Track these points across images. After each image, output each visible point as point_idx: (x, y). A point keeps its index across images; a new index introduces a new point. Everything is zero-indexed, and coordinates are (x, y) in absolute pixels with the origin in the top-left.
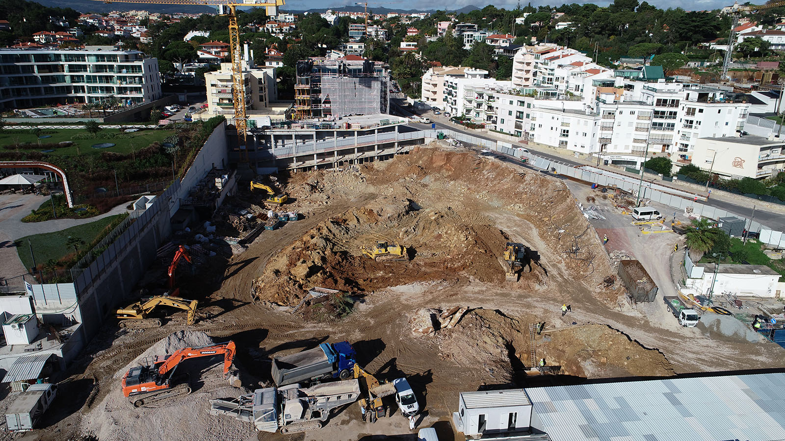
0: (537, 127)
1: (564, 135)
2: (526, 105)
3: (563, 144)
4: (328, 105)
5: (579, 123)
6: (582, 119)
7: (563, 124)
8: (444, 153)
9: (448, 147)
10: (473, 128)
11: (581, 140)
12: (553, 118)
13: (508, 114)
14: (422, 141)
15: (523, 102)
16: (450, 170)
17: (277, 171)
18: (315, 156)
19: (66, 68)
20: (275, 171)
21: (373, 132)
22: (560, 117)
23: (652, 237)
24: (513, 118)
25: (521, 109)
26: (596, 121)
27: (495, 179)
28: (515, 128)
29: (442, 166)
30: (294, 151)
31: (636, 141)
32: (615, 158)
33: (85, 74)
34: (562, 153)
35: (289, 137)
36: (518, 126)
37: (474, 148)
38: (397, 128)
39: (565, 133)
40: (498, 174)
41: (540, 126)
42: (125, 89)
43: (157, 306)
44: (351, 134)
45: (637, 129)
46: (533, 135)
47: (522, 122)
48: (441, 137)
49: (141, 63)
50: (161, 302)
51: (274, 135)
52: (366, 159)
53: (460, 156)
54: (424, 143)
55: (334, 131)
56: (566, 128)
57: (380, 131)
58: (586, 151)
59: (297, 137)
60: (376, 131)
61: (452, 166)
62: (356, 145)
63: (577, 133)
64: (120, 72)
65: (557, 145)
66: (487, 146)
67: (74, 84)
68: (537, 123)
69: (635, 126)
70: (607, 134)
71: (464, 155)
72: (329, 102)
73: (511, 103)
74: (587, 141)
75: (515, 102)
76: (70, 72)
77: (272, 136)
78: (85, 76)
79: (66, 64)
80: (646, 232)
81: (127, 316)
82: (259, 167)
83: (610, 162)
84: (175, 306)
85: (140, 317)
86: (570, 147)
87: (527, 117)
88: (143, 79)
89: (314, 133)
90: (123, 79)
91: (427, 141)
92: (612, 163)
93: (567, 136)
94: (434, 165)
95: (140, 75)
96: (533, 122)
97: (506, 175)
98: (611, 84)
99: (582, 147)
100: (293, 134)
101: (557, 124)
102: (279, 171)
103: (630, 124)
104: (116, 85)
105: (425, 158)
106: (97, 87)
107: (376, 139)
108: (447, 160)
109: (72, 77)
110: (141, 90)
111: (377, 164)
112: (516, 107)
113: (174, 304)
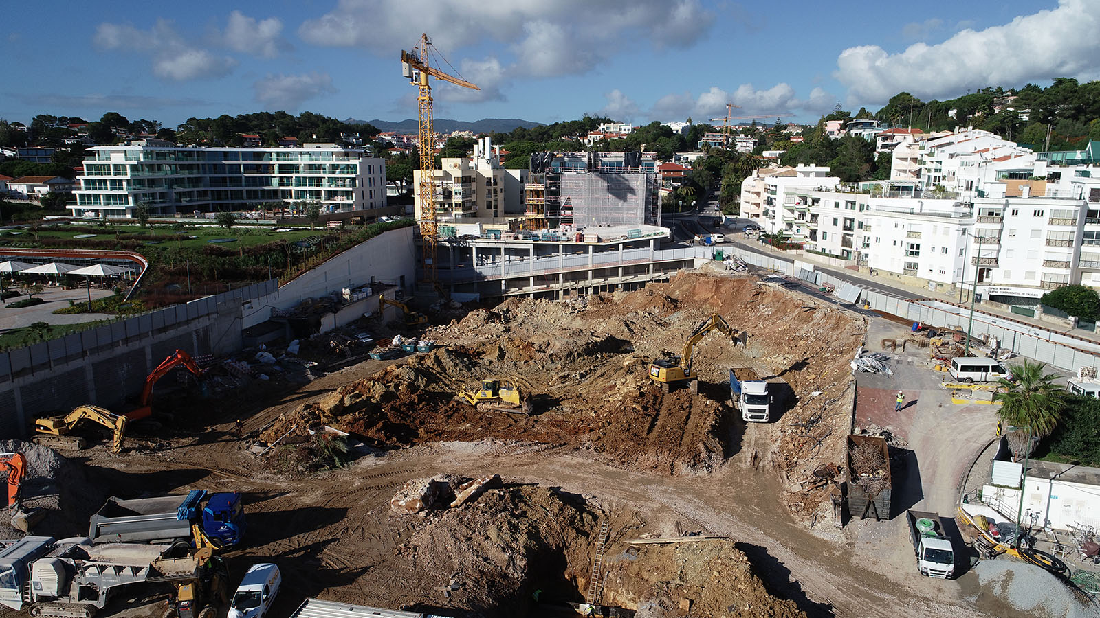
0: (872, 242)
1: (912, 253)
2: (857, 207)
3: (911, 267)
4: (568, 213)
5: (935, 232)
6: (941, 225)
7: (909, 234)
8: (712, 280)
9: (723, 271)
10: (783, 250)
11: (939, 261)
12: (896, 226)
13: (832, 223)
14: (690, 263)
15: (853, 203)
16: (717, 305)
17: (478, 298)
18: (532, 279)
19: (276, 169)
20: (476, 298)
21: (616, 247)
22: (906, 222)
23: (969, 410)
24: (839, 230)
25: (850, 213)
26: (964, 227)
27: (770, 316)
28: (843, 245)
29: (706, 300)
30: (503, 272)
31: (1047, 263)
32: (999, 290)
33: (294, 175)
34: (909, 284)
35: (498, 251)
36: (846, 242)
37: (760, 272)
38: (652, 242)
39: (914, 250)
40: (779, 310)
41: (878, 240)
42: (336, 193)
43: (80, 420)
44: (584, 249)
45: (1049, 242)
46: (867, 256)
47: (852, 235)
48: (718, 257)
49: (356, 162)
50: (85, 413)
51: (477, 248)
52: (604, 288)
53: (735, 283)
54: (693, 267)
55: (558, 245)
56: (915, 241)
57: (626, 246)
58: (948, 279)
59: (509, 251)
60: (621, 246)
61: (721, 299)
62: (590, 266)
63: (933, 248)
64: (334, 173)
65: (902, 271)
66: (782, 269)
67: (282, 188)
68: (872, 235)
69: (1044, 236)
70: (989, 250)
71: (741, 281)
72: (570, 209)
73: (837, 205)
74: (949, 262)
75: (842, 205)
76: (280, 173)
77: (474, 249)
78: (294, 178)
79: (276, 163)
80: (960, 401)
81: (44, 429)
82: (456, 291)
83: (986, 297)
84: (101, 421)
85: (56, 432)
86: (922, 273)
87: (859, 227)
88: (357, 181)
89: (531, 247)
90: (333, 181)
91: (697, 264)
92: (990, 299)
93: (917, 254)
94: (696, 298)
95: (354, 176)
96: (867, 234)
97: (789, 310)
98: (1025, 175)
99: (942, 272)
100: (502, 247)
101: (901, 235)
102: (480, 300)
103: (1035, 233)
104: (325, 188)
105: (685, 287)
106: (306, 191)
107: (621, 258)
108: (716, 290)
109: (281, 178)
110: (352, 196)
111: (618, 295)
112: (843, 213)
113: (99, 418)
